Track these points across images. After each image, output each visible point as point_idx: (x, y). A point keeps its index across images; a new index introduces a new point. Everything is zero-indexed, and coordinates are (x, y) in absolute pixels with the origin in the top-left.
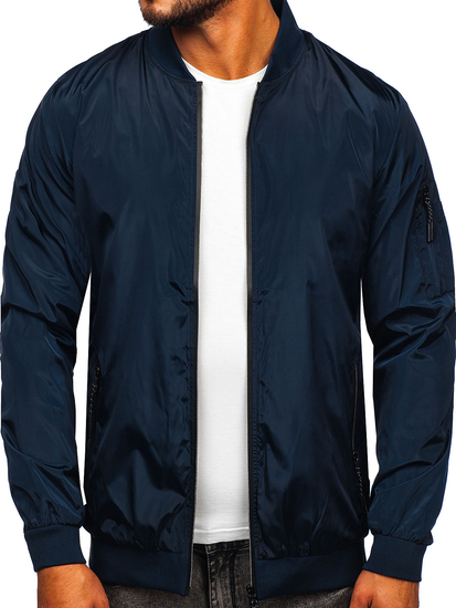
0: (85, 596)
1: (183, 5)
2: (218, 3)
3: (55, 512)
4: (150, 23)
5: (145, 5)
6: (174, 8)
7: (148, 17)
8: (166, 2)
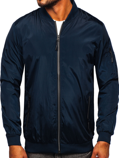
0: (21, 154)
1: (49, 1)
2: (58, 1)
3: (14, 131)
4: (40, 6)
5: (39, 2)
6: (46, 2)
7: (39, 5)
8: (44, 1)
